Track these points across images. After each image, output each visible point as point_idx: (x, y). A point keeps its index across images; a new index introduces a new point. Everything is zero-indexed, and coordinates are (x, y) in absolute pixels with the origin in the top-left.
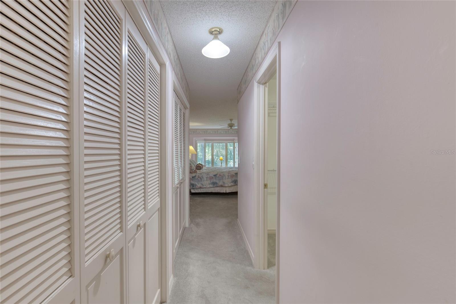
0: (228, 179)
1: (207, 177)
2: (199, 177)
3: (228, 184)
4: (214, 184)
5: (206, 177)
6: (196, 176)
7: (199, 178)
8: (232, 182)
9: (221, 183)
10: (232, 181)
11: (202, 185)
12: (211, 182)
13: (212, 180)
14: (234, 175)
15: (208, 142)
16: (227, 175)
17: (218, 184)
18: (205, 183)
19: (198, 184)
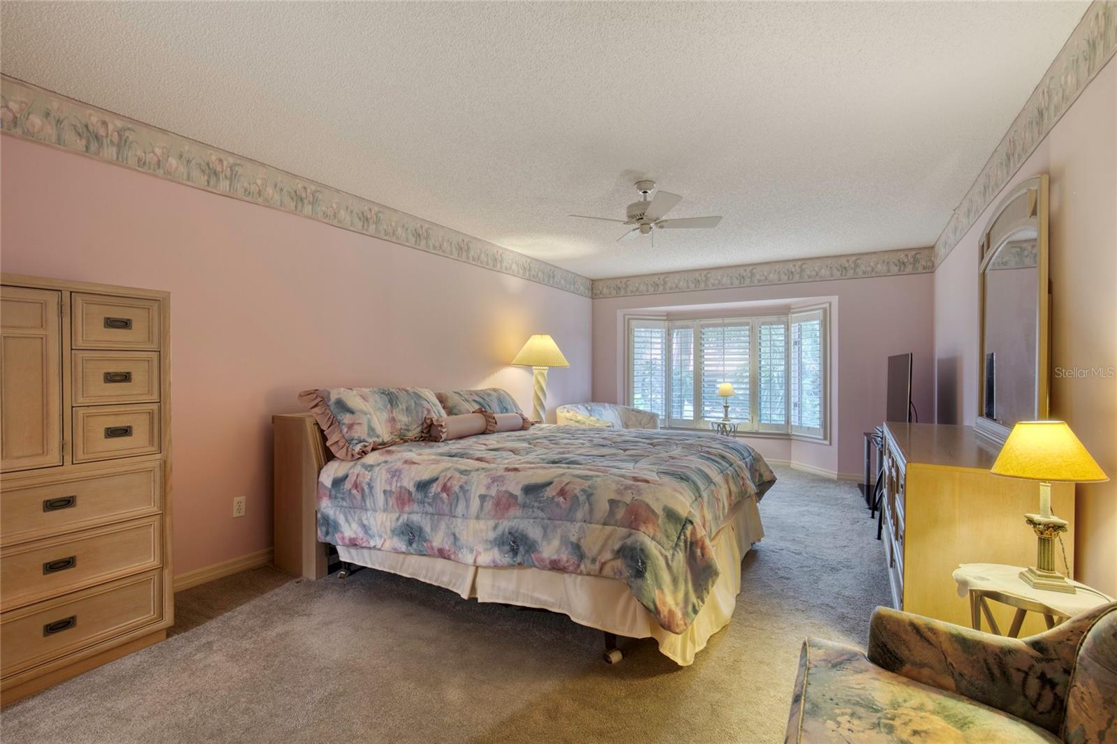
0: (478, 518)
1: (388, 488)
2: (356, 486)
3: (478, 553)
4: (411, 534)
5: (385, 492)
6: (347, 476)
7: (354, 491)
8: (500, 542)
9: (438, 540)
10: (496, 539)
11: (365, 528)
12: (401, 520)
13: (407, 509)
14: (515, 497)
15: (678, 323)
16: (483, 491)
17: (426, 540)
18: (379, 522)
19: (347, 520)
